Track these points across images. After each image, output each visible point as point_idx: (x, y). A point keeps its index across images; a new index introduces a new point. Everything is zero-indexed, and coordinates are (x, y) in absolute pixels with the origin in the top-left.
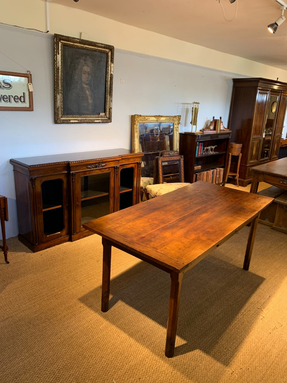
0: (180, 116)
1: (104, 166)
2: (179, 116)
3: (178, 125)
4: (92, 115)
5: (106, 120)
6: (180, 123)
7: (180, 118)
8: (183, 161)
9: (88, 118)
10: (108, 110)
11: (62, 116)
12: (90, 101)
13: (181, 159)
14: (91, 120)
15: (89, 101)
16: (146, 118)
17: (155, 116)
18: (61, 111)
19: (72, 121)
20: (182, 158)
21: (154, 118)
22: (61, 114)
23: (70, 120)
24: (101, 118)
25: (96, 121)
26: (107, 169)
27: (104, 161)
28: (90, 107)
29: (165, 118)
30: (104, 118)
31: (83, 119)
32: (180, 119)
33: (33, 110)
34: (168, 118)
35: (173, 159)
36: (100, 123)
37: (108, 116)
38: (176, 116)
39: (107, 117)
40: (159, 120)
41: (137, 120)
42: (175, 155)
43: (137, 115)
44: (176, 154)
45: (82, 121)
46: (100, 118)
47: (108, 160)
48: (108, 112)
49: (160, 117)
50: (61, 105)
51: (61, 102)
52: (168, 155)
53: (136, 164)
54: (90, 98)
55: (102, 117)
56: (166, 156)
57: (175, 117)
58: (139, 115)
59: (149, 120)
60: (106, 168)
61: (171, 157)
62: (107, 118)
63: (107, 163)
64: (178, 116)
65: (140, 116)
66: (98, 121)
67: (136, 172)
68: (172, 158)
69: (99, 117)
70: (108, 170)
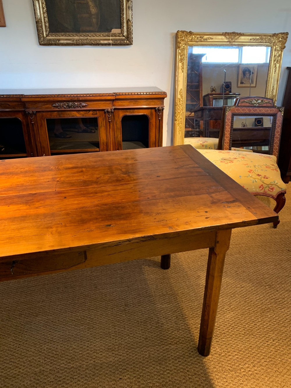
0: (287, 34)
1: (83, 106)
2: (284, 33)
3: (282, 51)
4: (97, 32)
5: (122, 40)
6: (285, 47)
7: (287, 38)
8: (282, 117)
9: (90, 37)
10: (125, 25)
11: (49, 33)
12: (93, 10)
13: (279, 113)
14: (96, 40)
15: (91, 9)
16: (205, 37)
17: (225, 34)
18: (46, 26)
19: (62, 42)
20: (280, 111)
21: (223, 37)
22: (46, 31)
23: (59, 40)
24: (112, 36)
25: (102, 42)
26: (91, 112)
27: (81, 99)
28: (94, 20)
29: (250, 38)
30: (120, 36)
31: (80, 39)
32: (286, 40)
33: (5, 26)
34: (258, 37)
35: (258, 111)
36: (109, 44)
37: (125, 34)
38: (278, 34)
39: (124, 36)
40: (233, 40)
41: (183, 40)
42: (265, 105)
43: (183, 32)
44: (266, 103)
45: (80, 42)
46: (111, 38)
47: (89, 98)
48: (125, 28)
49: (237, 37)
50: (44, 18)
51: (44, 13)
52: (248, 104)
53: (153, 111)
54: (93, 5)
55: (116, 36)
56: (243, 104)
57: (274, 35)
58: (186, 32)
59: (210, 40)
60: (89, 110)
61: (255, 108)
62: (124, 38)
63: (88, 103)
64: (282, 33)
65: (191, 33)
66: (106, 42)
67: (154, 124)
68: (256, 110)
69: (109, 36)
70: (92, 114)
